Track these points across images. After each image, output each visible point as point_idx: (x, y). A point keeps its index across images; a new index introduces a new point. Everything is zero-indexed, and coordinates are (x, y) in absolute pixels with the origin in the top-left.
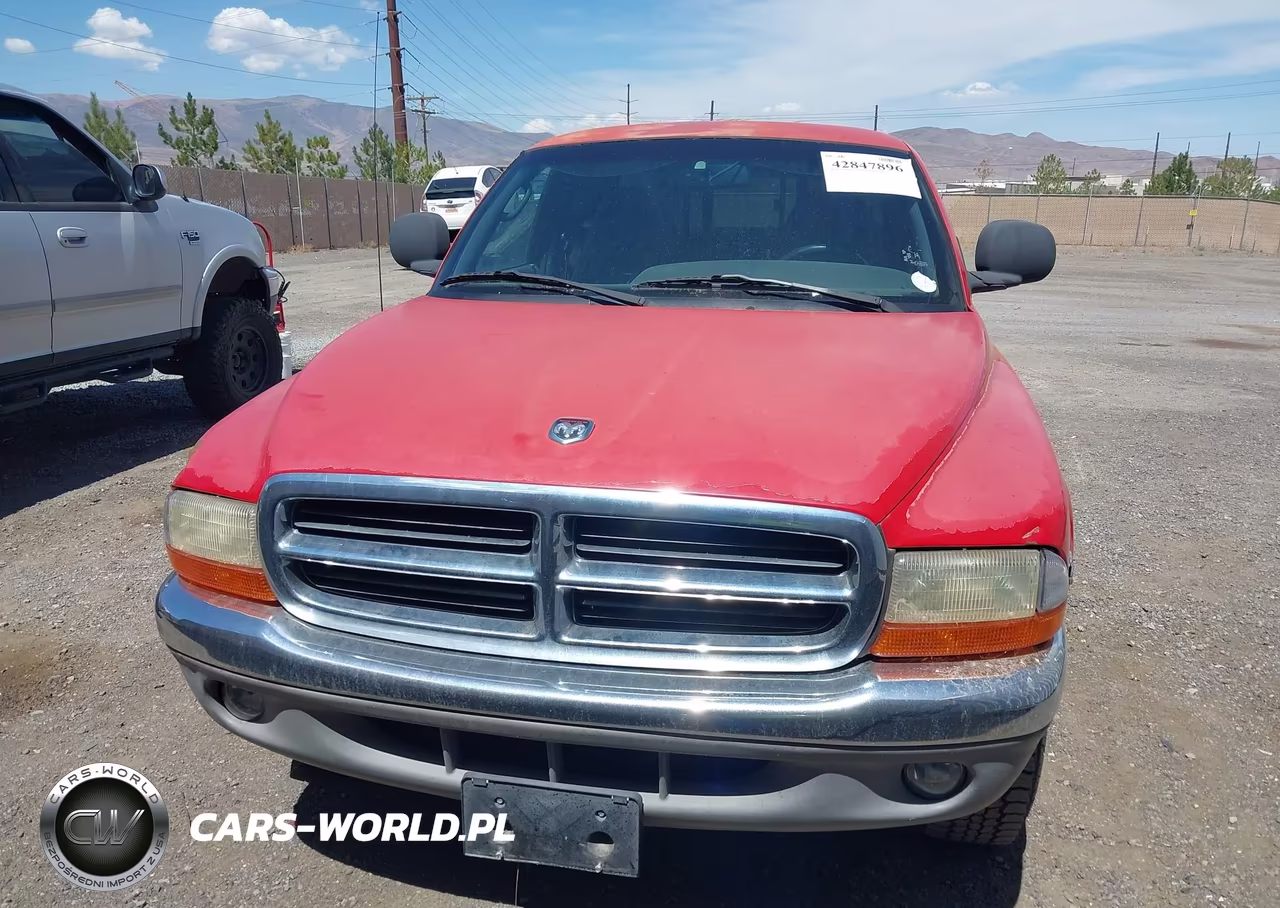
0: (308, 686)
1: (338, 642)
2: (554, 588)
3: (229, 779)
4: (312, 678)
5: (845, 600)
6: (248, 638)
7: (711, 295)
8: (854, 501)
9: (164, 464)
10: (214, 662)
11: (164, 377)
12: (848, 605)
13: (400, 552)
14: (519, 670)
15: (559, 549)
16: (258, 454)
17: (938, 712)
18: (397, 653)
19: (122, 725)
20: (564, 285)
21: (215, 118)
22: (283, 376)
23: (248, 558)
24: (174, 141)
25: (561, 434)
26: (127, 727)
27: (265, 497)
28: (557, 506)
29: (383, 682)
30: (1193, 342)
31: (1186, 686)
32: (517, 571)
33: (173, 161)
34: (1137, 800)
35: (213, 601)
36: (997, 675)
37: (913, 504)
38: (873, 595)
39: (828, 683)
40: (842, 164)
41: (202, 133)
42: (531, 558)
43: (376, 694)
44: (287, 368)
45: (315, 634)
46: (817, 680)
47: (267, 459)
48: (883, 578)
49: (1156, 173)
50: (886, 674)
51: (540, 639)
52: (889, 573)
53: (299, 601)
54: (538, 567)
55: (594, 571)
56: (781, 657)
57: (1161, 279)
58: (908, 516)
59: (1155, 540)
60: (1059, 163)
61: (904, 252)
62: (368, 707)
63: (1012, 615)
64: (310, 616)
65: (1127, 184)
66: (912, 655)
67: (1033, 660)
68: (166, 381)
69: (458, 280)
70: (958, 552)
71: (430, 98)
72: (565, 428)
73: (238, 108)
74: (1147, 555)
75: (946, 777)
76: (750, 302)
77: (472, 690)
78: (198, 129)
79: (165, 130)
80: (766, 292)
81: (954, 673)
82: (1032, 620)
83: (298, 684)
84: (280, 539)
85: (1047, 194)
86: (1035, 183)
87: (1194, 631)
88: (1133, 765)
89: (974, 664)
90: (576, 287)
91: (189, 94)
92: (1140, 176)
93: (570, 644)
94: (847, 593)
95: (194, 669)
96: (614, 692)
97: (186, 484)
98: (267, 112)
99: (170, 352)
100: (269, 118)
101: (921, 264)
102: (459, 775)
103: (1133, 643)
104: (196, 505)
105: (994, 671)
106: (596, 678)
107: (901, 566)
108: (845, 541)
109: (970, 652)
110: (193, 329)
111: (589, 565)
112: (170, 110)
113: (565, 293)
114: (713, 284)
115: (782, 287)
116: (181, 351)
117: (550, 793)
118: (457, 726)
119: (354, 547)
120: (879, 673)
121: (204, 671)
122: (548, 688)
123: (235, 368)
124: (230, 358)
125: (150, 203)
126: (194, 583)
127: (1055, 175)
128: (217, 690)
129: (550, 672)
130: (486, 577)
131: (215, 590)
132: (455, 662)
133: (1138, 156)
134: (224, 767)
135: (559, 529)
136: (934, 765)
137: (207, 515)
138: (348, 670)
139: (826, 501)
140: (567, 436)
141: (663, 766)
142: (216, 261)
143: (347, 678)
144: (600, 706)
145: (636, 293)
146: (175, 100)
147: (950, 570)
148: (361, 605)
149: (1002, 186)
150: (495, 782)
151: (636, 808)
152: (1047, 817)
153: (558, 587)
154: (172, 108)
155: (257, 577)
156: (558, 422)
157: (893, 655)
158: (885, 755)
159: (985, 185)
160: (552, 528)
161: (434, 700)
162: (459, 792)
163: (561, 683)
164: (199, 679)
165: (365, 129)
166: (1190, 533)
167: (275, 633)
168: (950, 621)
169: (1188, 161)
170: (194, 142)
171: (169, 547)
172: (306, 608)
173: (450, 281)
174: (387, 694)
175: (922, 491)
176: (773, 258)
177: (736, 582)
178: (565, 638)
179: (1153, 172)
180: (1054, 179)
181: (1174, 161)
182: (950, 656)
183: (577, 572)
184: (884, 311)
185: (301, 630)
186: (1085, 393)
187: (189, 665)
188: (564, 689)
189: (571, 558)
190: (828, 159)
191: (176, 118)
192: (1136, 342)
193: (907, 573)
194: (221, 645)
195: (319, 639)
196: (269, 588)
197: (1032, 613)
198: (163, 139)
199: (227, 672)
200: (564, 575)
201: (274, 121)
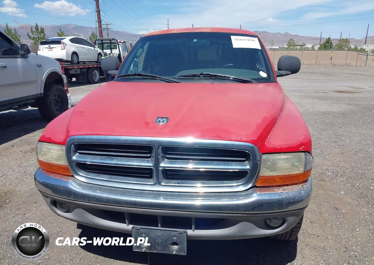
0: (84, 201)
1: (92, 187)
2: (159, 168)
3: (58, 230)
4: (85, 198)
5: (248, 169)
6: (64, 187)
7: (201, 79)
8: (250, 140)
9: (34, 135)
10: (53, 194)
11: (32, 108)
12: (248, 171)
13: (110, 159)
14: (149, 194)
15: (160, 157)
16: (65, 130)
17: (276, 202)
18: (111, 190)
19: (24, 214)
20: (155, 77)
21: (45, 31)
22: (69, 107)
23: (63, 162)
24: (32, 38)
25: (159, 122)
26: (26, 215)
27: (68, 143)
28: (160, 144)
29: (107, 199)
30: (334, 91)
31: (340, 191)
32: (147, 164)
33: (32, 44)
34: (329, 225)
35: (52, 176)
36: (293, 190)
37: (267, 140)
38: (256, 168)
39: (243, 194)
40: (237, 40)
41: (41, 35)
42: (151, 159)
43: (104, 203)
44: (70, 105)
45: (85, 185)
46: (239, 194)
47: (68, 131)
48: (259, 162)
49: (321, 44)
50: (260, 191)
51: (155, 184)
52: (260, 161)
53: (79, 175)
54: (154, 162)
55: (171, 163)
56: (228, 187)
57: (323, 74)
58: (265, 143)
59: (328, 149)
60: (294, 41)
61: (257, 65)
62: (102, 207)
63: (297, 172)
64: (83, 179)
65: (313, 47)
66: (267, 185)
67: (303, 186)
68: (33, 110)
69: (123, 76)
70: (281, 154)
71: (109, 24)
72: (160, 120)
73: (51, 28)
74: (327, 153)
75: (278, 221)
76: (212, 81)
77: (134, 201)
78: (39, 34)
79: (29, 34)
80: (217, 78)
81: (280, 190)
82: (303, 174)
83: (80, 201)
84: (73, 156)
85: (291, 50)
86: (287, 47)
87: (341, 175)
88: (327, 215)
89: (286, 187)
90: (159, 77)
91: (36, 24)
92: (316, 45)
93: (164, 185)
94: (248, 167)
95: (47, 197)
96: (178, 200)
97: (43, 140)
98: (60, 29)
99: (34, 101)
100: (61, 30)
101: (262, 69)
102: (130, 227)
103: (324, 179)
104: (46, 146)
105: (292, 189)
106: (172, 195)
107: (264, 159)
108: (247, 152)
109: (285, 184)
110: (41, 94)
111: (169, 161)
112: (31, 29)
113: (156, 79)
114: (201, 76)
115: (221, 76)
116: (38, 101)
117: (159, 231)
118: (130, 212)
119: (96, 158)
120: (258, 191)
121: (50, 198)
122: (157, 199)
123: (54, 105)
124: (53, 102)
125: (26, 55)
126: (46, 171)
127: (293, 44)
128: (54, 203)
129: (158, 194)
130: (138, 166)
131: (53, 172)
132: (129, 192)
133: (315, 39)
134: (56, 226)
135: (160, 151)
136: (274, 218)
137: (50, 149)
138: (96, 196)
139: (241, 139)
140: (161, 122)
141: (193, 221)
142: (47, 73)
143: (95, 198)
144: (174, 204)
145: (178, 79)
146: (32, 26)
147: (278, 160)
148: (99, 176)
149: (277, 48)
150: (142, 228)
151: (186, 234)
152: (304, 231)
153: (160, 168)
154: (31, 28)
155: (66, 168)
156: (158, 118)
157: (262, 186)
158: (260, 216)
159: (273, 47)
160: (158, 150)
161: (122, 204)
162: (131, 232)
163: (161, 197)
164: (49, 200)
165: (90, 34)
166: (338, 146)
167: (73, 185)
168: (279, 175)
169: (330, 40)
170: (38, 38)
171: (38, 159)
172: (82, 177)
173: (121, 76)
174: (108, 203)
175: (269, 136)
176: (218, 68)
177: (214, 165)
178: (163, 184)
179: (320, 43)
180: (292, 46)
181: (326, 40)
182: (279, 185)
183: (166, 163)
184: (252, 83)
185: (80, 184)
186: (305, 107)
187: (45, 196)
188: (162, 199)
189: (163, 160)
190: (233, 38)
191: (32, 31)
192: (318, 92)
193: (266, 161)
194: (55, 189)
195: (86, 186)
196: (70, 171)
197: (303, 172)
198: (29, 37)
199: (58, 197)
200: (162, 165)
201: (62, 32)
